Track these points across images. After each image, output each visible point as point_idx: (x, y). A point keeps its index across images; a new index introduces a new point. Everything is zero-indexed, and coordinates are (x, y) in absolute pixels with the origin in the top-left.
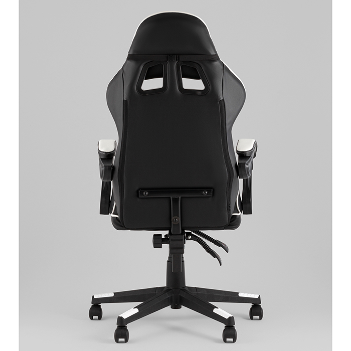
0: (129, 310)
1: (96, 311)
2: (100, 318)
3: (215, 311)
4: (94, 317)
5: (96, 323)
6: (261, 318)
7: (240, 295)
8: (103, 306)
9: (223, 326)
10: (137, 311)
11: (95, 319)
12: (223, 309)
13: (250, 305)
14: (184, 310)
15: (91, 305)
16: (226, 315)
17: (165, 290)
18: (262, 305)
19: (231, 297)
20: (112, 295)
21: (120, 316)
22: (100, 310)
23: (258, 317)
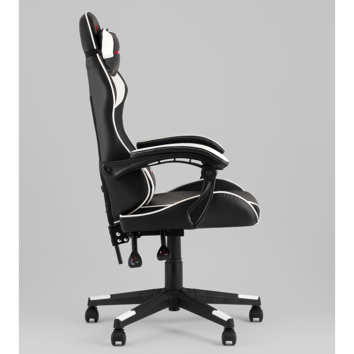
0: (126, 312)
1: (92, 313)
2: (96, 321)
3: (214, 313)
4: (90, 320)
5: (92, 326)
6: (261, 320)
7: (240, 296)
8: (99, 308)
9: (222, 328)
10: (134, 313)
11: (91, 322)
12: (222, 311)
13: (250, 307)
14: (182, 312)
15: (87, 307)
16: (226, 318)
17: (162, 291)
18: (262, 307)
19: (231, 299)
20: (109, 297)
21: (117, 318)
22: (97, 312)
23: (258, 319)
